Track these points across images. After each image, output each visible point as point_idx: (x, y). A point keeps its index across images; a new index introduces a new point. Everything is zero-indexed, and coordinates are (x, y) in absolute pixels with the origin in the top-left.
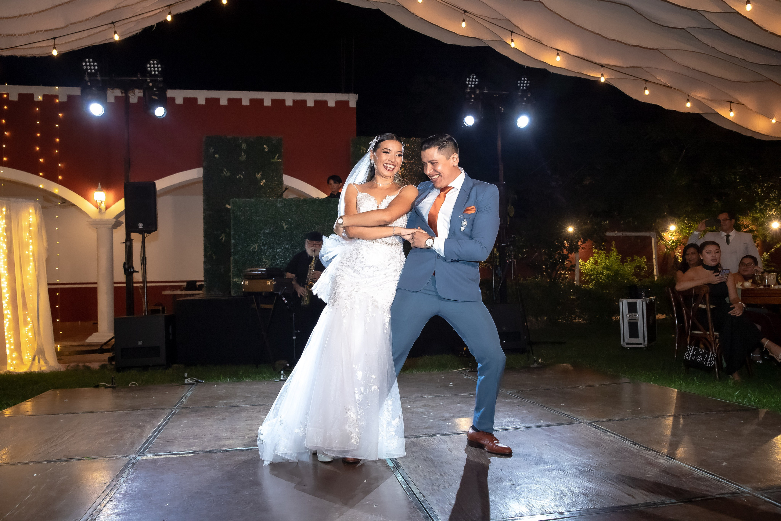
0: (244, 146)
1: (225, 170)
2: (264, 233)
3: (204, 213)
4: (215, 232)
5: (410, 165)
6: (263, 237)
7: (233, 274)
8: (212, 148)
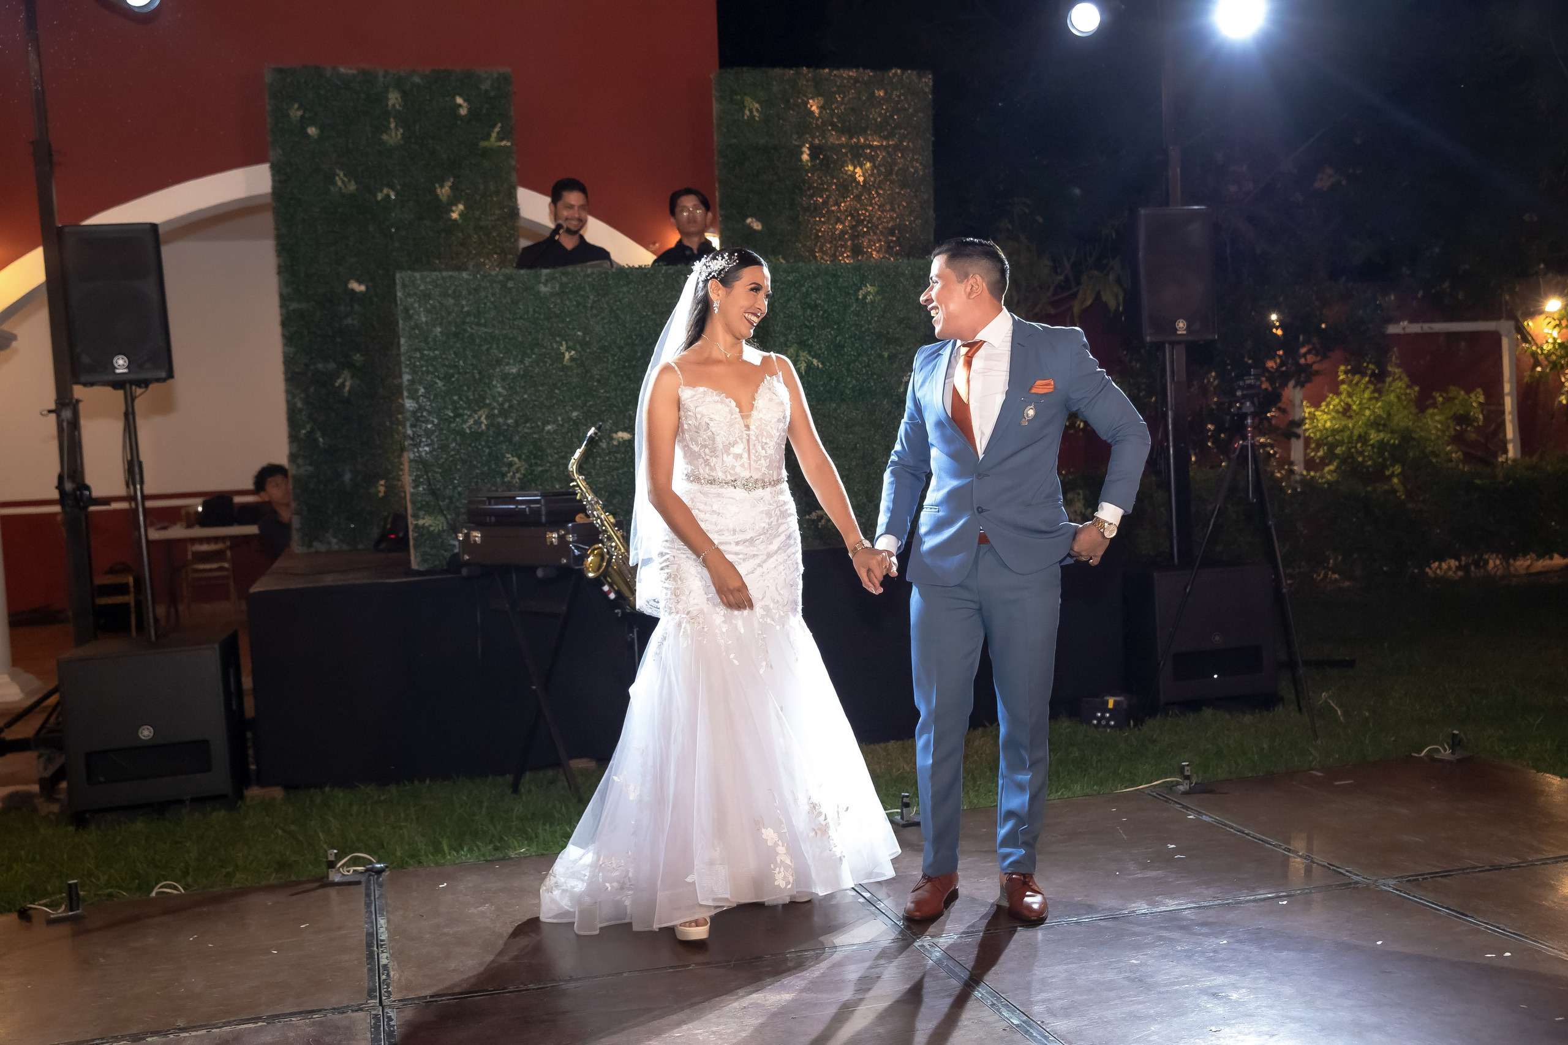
0: (394, 99)
1: (342, 174)
2: (504, 377)
3: (281, 306)
4: (320, 366)
5: (888, 153)
6: (500, 389)
7: (413, 503)
8: (296, 106)
